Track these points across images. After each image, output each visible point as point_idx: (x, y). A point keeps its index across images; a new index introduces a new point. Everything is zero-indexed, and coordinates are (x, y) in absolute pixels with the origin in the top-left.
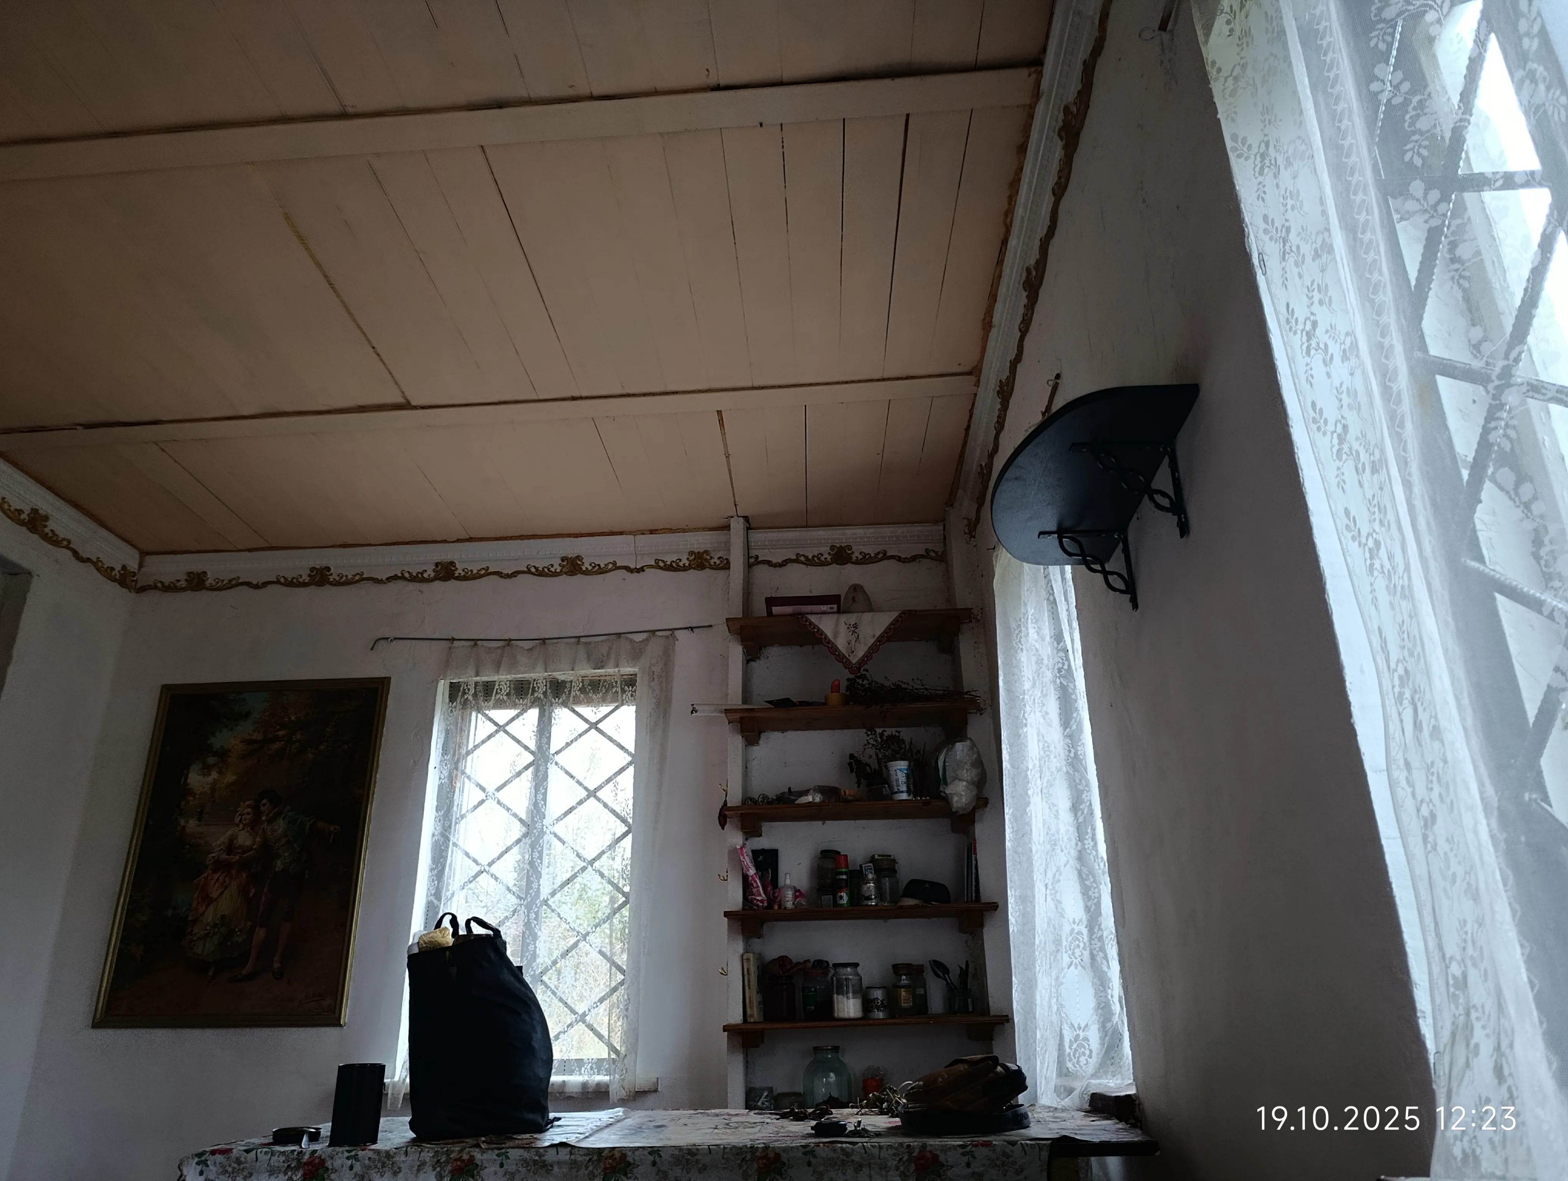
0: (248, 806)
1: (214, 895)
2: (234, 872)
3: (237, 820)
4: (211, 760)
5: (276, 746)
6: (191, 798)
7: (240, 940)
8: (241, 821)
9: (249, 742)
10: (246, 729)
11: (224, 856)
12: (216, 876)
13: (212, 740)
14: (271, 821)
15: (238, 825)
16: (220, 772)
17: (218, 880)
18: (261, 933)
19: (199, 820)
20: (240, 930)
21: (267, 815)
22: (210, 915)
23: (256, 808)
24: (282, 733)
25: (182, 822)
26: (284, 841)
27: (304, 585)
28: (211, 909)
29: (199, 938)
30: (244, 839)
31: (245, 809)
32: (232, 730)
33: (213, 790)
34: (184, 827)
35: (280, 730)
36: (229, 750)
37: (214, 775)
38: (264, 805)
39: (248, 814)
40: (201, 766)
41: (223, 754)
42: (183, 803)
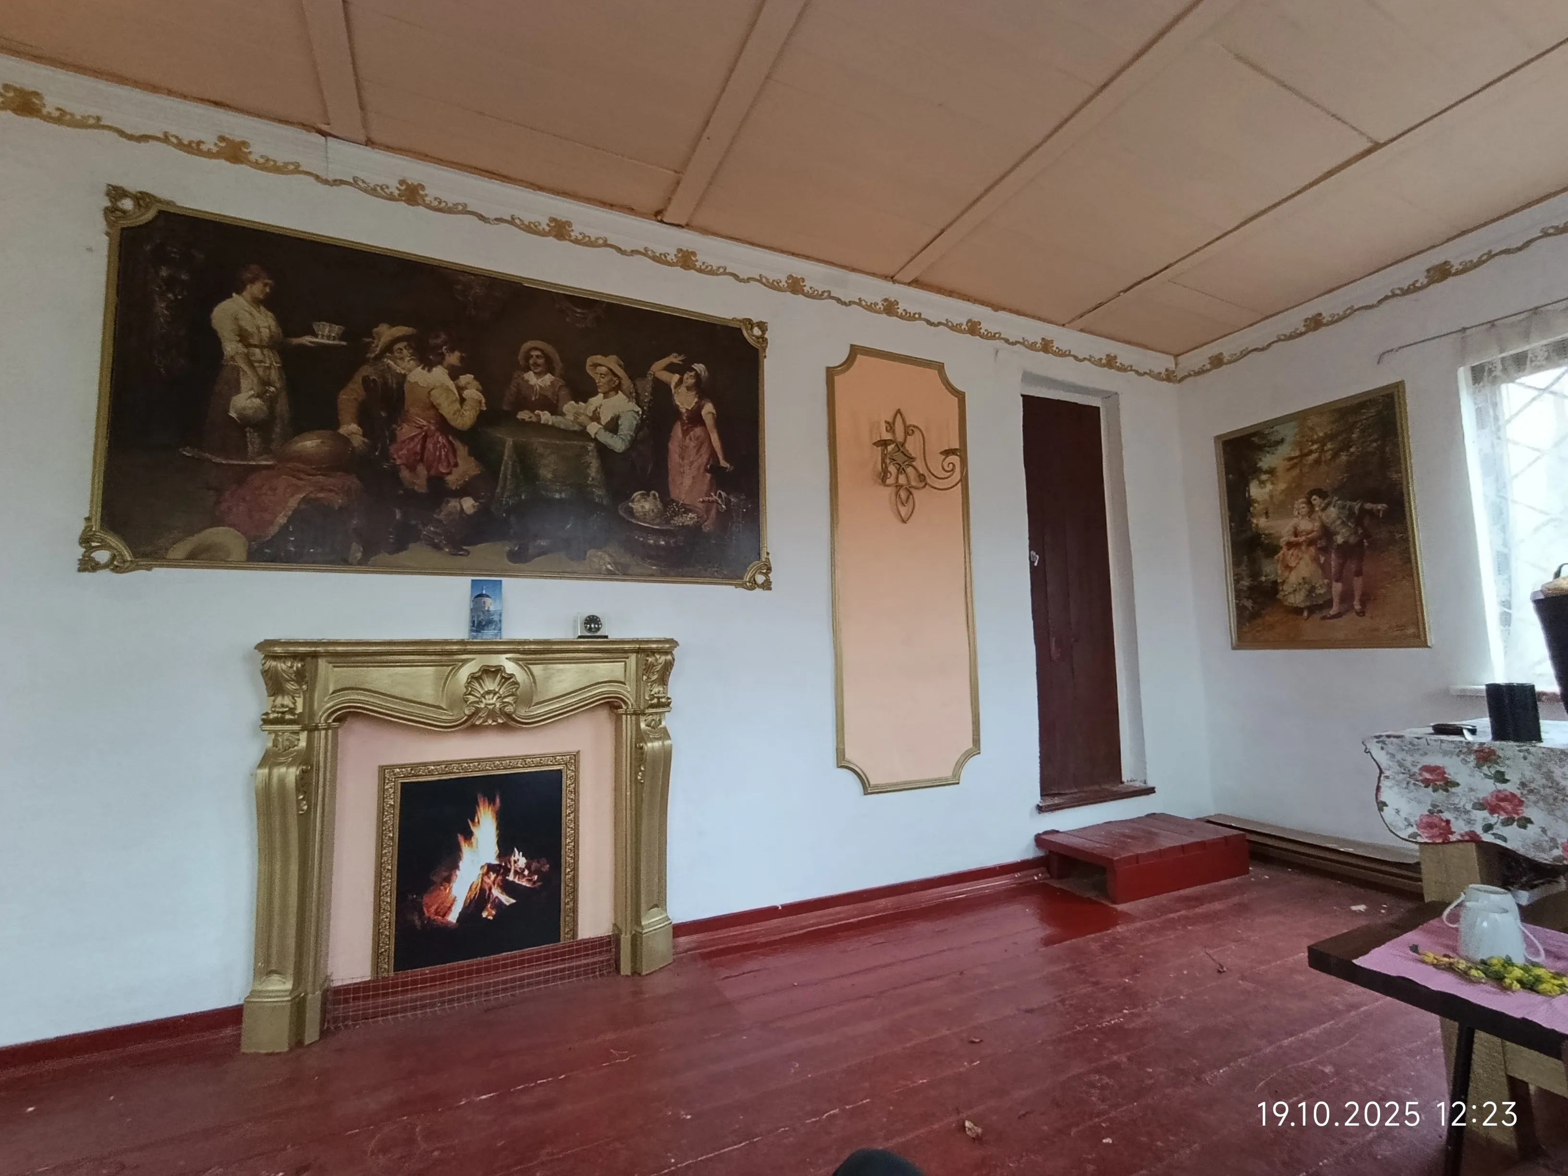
0: (1303, 503)
1: (1293, 564)
2: (1303, 548)
3: (1296, 513)
4: (1264, 477)
5: (1314, 456)
6: (1256, 505)
7: (1322, 591)
8: (1299, 513)
9: (1290, 459)
10: (1286, 450)
11: (1293, 539)
12: (1290, 552)
13: (1260, 464)
14: (1323, 509)
15: (1297, 517)
16: (1272, 483)
17: (1292, 554)
18: (1337, 587)
19: (1267, 517)
20: (1321, 586)
21: (1320, 506)
22: (1294, 578)
23: (1309, 503)
24: (1315, 447)
25: (1255, 521)
26: (1339, 522)
27: (1302, 334)
28: (1293, 573)
29: (1290, 593)
30: (1305, 525)
31: (1300, 505)
32: (1273, 454)
33: (1271, 497)
34: (1257, 525)
35: (1312, 445)
36: (1275, 468)
37: (1269, 487)
38: (1315, 500)
39: (1303, 508)
40: (1258, 483)
41: (1271, 472)
42: (1251, 509)
